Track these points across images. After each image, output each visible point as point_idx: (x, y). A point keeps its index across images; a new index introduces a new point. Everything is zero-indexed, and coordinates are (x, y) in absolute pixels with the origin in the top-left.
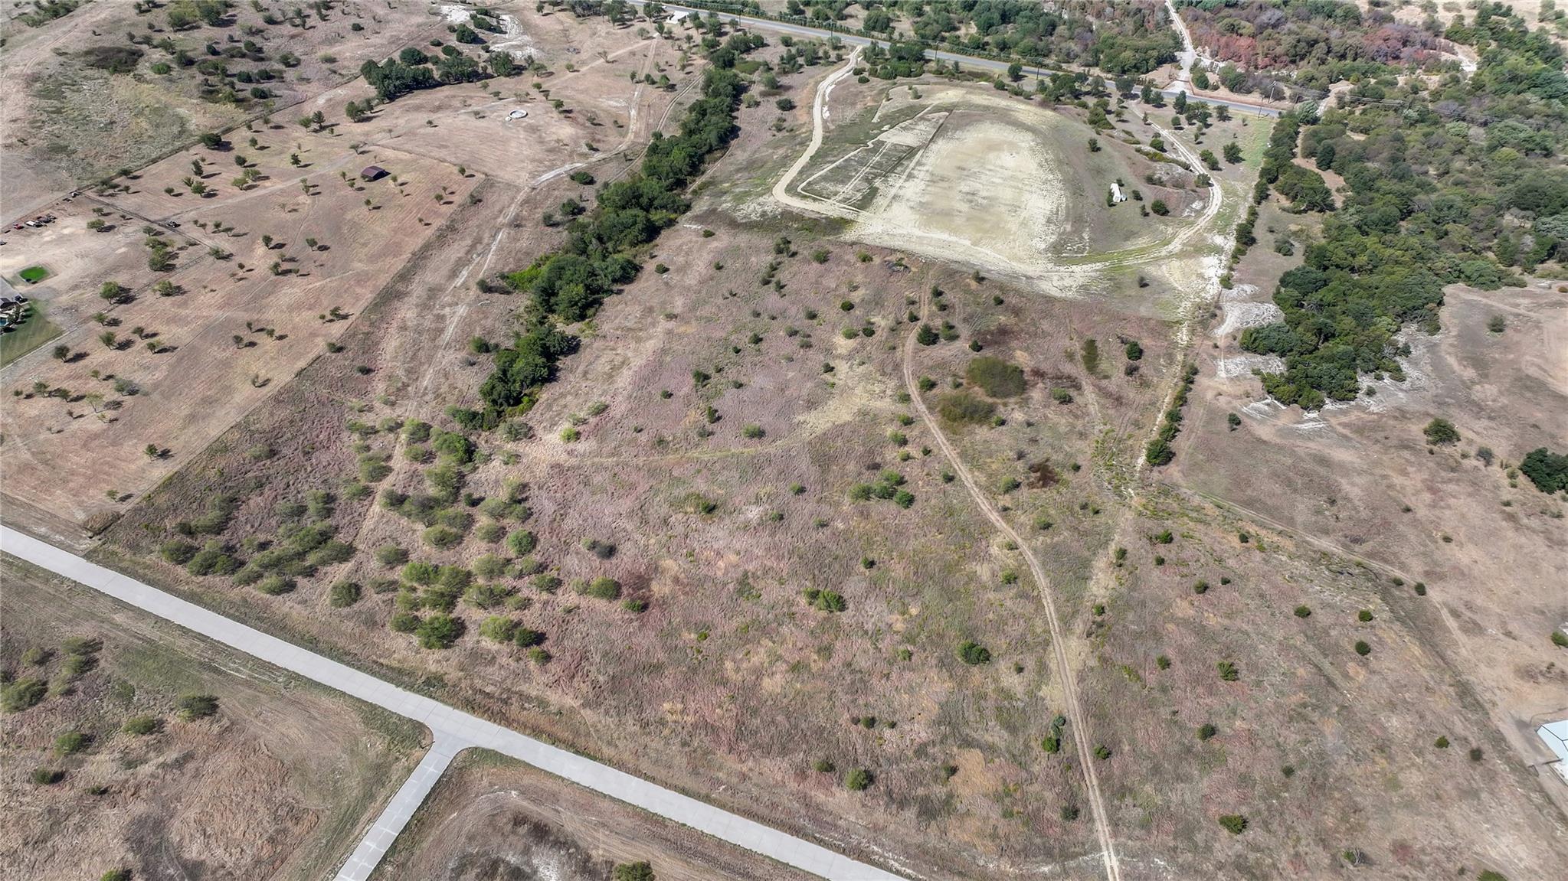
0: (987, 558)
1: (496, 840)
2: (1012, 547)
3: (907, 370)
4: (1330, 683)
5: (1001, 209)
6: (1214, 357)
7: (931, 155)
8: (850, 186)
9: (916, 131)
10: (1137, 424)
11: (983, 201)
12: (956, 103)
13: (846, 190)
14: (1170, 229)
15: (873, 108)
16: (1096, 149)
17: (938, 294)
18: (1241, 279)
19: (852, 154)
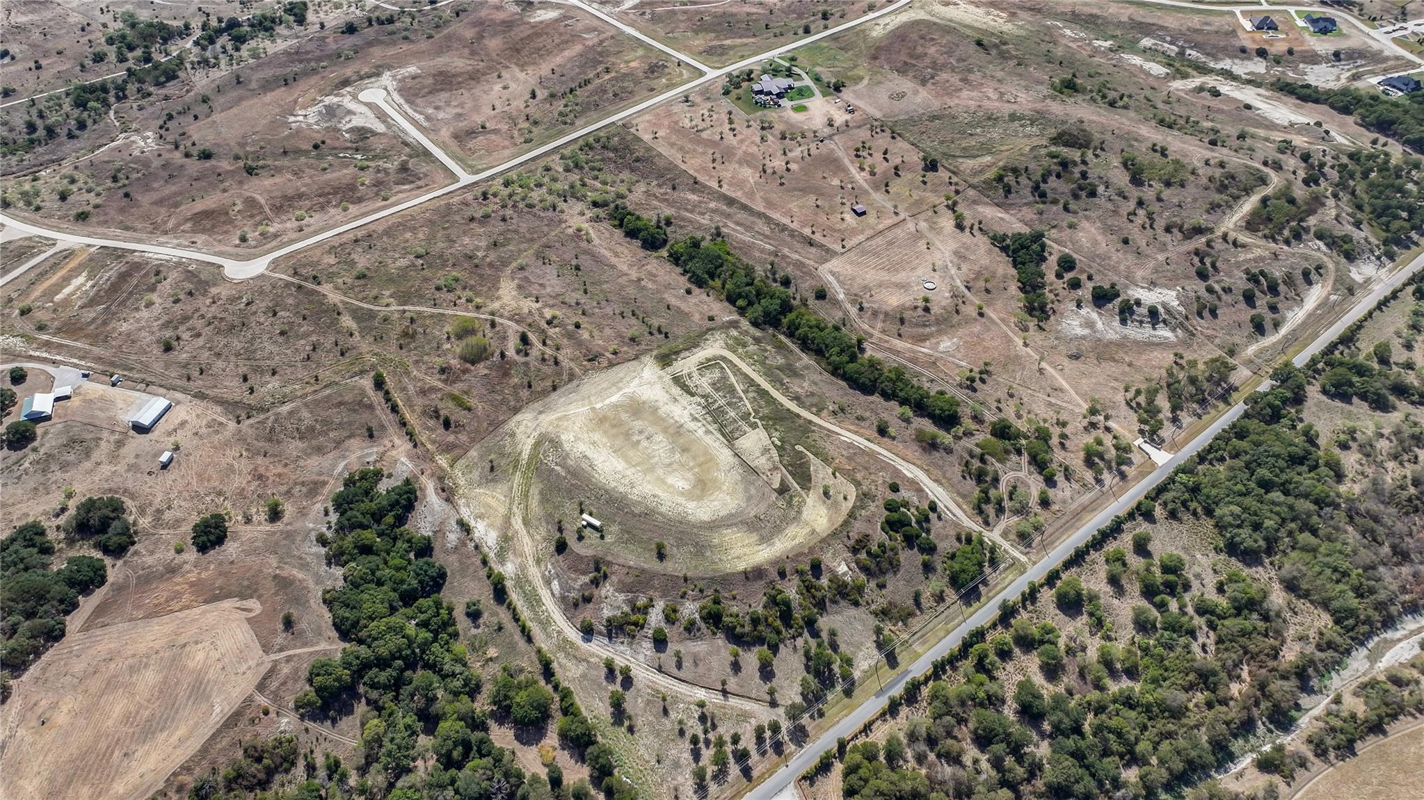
0: (391, 296)
1: (426, 181)
2: (387, 305)
3: (510, 323)
4: (249, 359)
5: (619, 442)
6: (416, 466)
7: (717, 444)
8: (705, 385)
9: (758, 454)
10: (404, 389)
11: (636, 438)
12: (799, 512)
13: (704, 383)
14: (538, 537)
15: (827, 460)
16: (661, 556)
17: (556, 363)
18: (464, 545)
19: (749, 406)
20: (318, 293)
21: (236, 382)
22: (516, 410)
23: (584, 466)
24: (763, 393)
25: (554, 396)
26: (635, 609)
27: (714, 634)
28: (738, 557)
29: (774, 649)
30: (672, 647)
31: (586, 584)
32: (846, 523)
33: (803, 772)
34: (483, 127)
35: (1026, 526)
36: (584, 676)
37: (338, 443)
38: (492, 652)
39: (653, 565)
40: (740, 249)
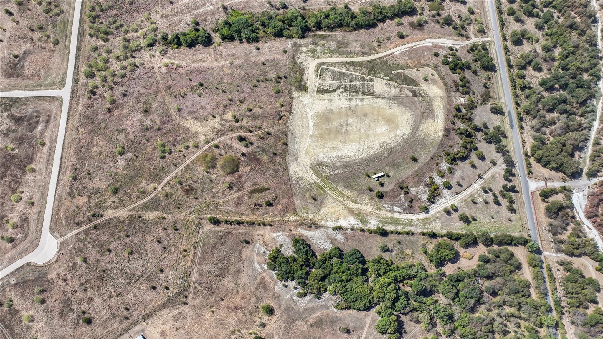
0: (148, 184)
1: (44, 114)
2: (155, 189)
3: (222, 138)
4: (138, 280)
5: (341, 138)
6: (284, 231)
7: (371, 101)
8: (332, 82)
9: (389, 90)
10: (228, 212)
11: (343, 130)
12: (429, 96)
13: (329, 82)
14: (367, 201)
15: (407, 67)
16: (415, 160)
17: (269, 134)
18: (346, 234)
19: (358, 74)
20: (110, 219)
21: (152, 294)
22: (286, 169)
23: (345, 160)
24: (352, 64)
25: (290, 147)
26: (429, 186)
27: (457, 164)
28: (435, 132)
29: (476, 149)
30: (453, 183)
31: (405, 197)
32: (445, 84)
33: (526, 172)
35: (476, 27)
36: (442, 223)
37: (241, 260)
38: (409, 252)
39: (416, 166)
40: (245, 7)
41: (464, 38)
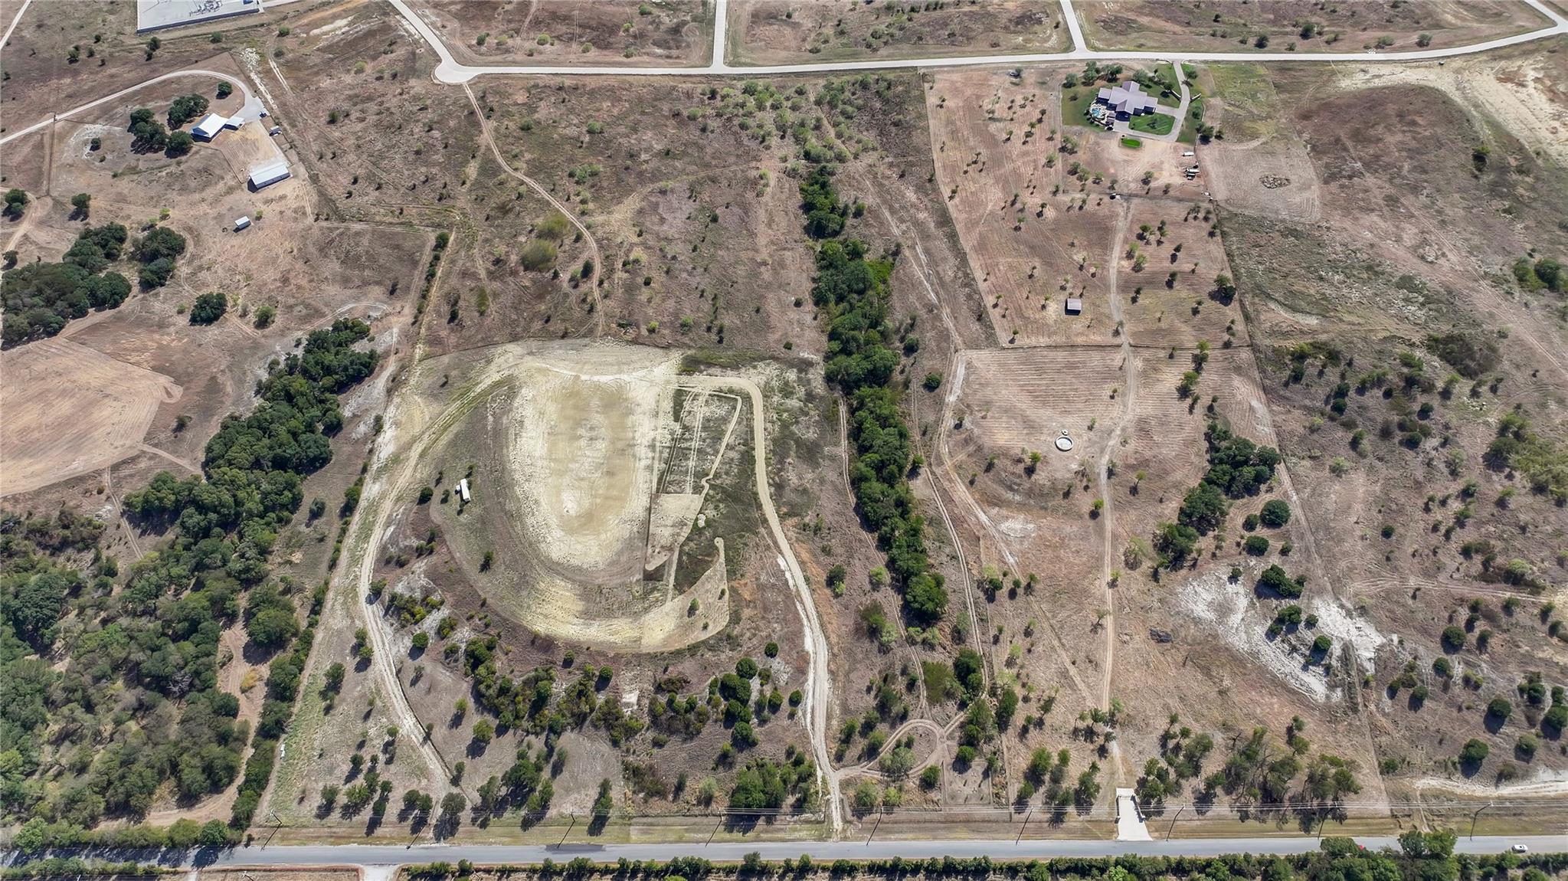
0: (527, 162)
1: (683, 52)
2: (516, 169)
3: (594, 245)
4: (374, 164)
5: (563, 427)
6: (399, 343)
7: (643, 487)
8: (699, 417)
9: (669, 522)
10: (453, 262)
11: (581, 431)
12: (646, 610)
13: (699, 412)
14: (418, 475)
15: (732, 573)
16: (486, 566)
17: (591, 310)
18: (365, 443)
19: (716, 465)
20: (480, 127)
21: (346, 181)
22: (514, 338)
23: (512, 431)
24: (748, 459)
25: (557, 343)
26: (425, 602)
27: (466, 675)
28: (546, 616)
29: (502, 730)
30: (423, 660)
31: (411, 547)
32: (678, 654)
34: (789, 16)
36: (340, 632)
37: (366, 283)
38: (297, 557)
39: (471, 570)
40: (902, 282)
41: (835, 747)
